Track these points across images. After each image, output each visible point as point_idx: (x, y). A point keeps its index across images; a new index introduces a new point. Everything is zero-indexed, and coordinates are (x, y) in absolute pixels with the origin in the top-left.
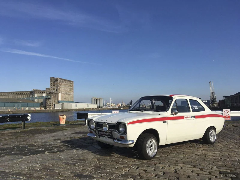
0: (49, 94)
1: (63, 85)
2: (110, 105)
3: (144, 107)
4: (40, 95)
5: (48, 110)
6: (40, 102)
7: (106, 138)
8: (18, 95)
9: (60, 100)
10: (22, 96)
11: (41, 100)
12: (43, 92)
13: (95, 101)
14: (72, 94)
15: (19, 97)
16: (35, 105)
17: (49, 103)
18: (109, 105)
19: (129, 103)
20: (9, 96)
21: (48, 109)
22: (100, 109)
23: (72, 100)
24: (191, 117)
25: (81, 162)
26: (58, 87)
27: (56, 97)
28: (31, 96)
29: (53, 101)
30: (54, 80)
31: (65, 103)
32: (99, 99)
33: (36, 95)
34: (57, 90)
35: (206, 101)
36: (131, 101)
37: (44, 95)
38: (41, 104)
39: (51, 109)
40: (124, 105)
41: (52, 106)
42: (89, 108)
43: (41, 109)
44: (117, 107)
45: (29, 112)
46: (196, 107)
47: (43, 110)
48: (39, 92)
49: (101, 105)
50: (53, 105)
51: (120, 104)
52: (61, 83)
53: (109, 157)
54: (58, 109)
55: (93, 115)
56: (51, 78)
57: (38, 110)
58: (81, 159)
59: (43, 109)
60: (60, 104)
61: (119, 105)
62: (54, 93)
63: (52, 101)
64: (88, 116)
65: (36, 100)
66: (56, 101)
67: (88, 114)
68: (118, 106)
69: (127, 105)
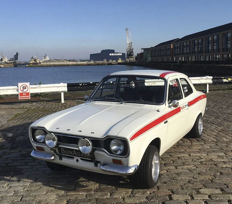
3: (37, 64)
7: (77, 161)
19: (13, 57)
24: (186, 106)
35: (121, 54)
36: (17, 54)
40: (6, 60)
46: (186, 89)
69: (10, 61)
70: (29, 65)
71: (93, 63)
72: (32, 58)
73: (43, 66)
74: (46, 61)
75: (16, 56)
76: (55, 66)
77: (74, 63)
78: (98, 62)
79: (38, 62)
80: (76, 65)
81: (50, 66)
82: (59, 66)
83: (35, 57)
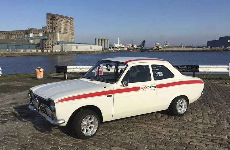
0: (46, 33)
1: (61, 23)
2: (118, 47)
4: (36, 35)
5: (45, 53)
6: (36, 43)
8: (12, 35)
9: (59, 40)
10: (16, 36)
11: (38, 41)
12: (39, 31)
13: (99, 42)
14: (72, 34)
15: (13, 37)
16: (30, 46)
17: (46, 45)
18: (116, 47)
19: (141, 44)
20: (2, 36)
21: (45, 51)
22: (106, 51)
23: (72, 41)
24: (150, 87)
25: (12, 140)
26: (56, 26)
27: (54, 37)
28: (26, 36)
29: (51, 42)
30: (51, 17)
31: (64, 45)
32: (104, 40)
33: (31, 35)
34: (55, 29)
36: (144, 41)
37: (41, 35)
38: (38, 46)
39: (49, 51)
40: (135, 46)
41: (50, 48)
42: (92, 50)
43: (37, 51)
44: (126, 49)
45: (24, 55)
46: (161, 74)
47: (40, 53)
48: (35, 31)
49: (106, 47)
50: (52, 47)
51: (131, 45)
52: (59, 21)
53: (47, 133)
54: (56, 51)
55: (74, 68)
56: (47, 14)
57: (34, 53)
58: (16, 134)
59: (40, 51)
60: (59, 45)
61: (128, 46)
62: (52, 32)
63: (49, 42)
64: (68, 69)
65: (32, 41)
66: (55, 42)
67: (68, 67)
68: (128, 48)
69: (138, 47)
70: (152, 51)
71: (209, 49)
72: (156, 44)
73: (162, 51)
74: (166, 47)
75: (143, 43)
76: (173, 51)
77: (191, 49)
78: (214, 48)
79: (160, 48)
80: (192, 51)
81: (169, 51)
82: (176, 52)
83: (158, 44)
